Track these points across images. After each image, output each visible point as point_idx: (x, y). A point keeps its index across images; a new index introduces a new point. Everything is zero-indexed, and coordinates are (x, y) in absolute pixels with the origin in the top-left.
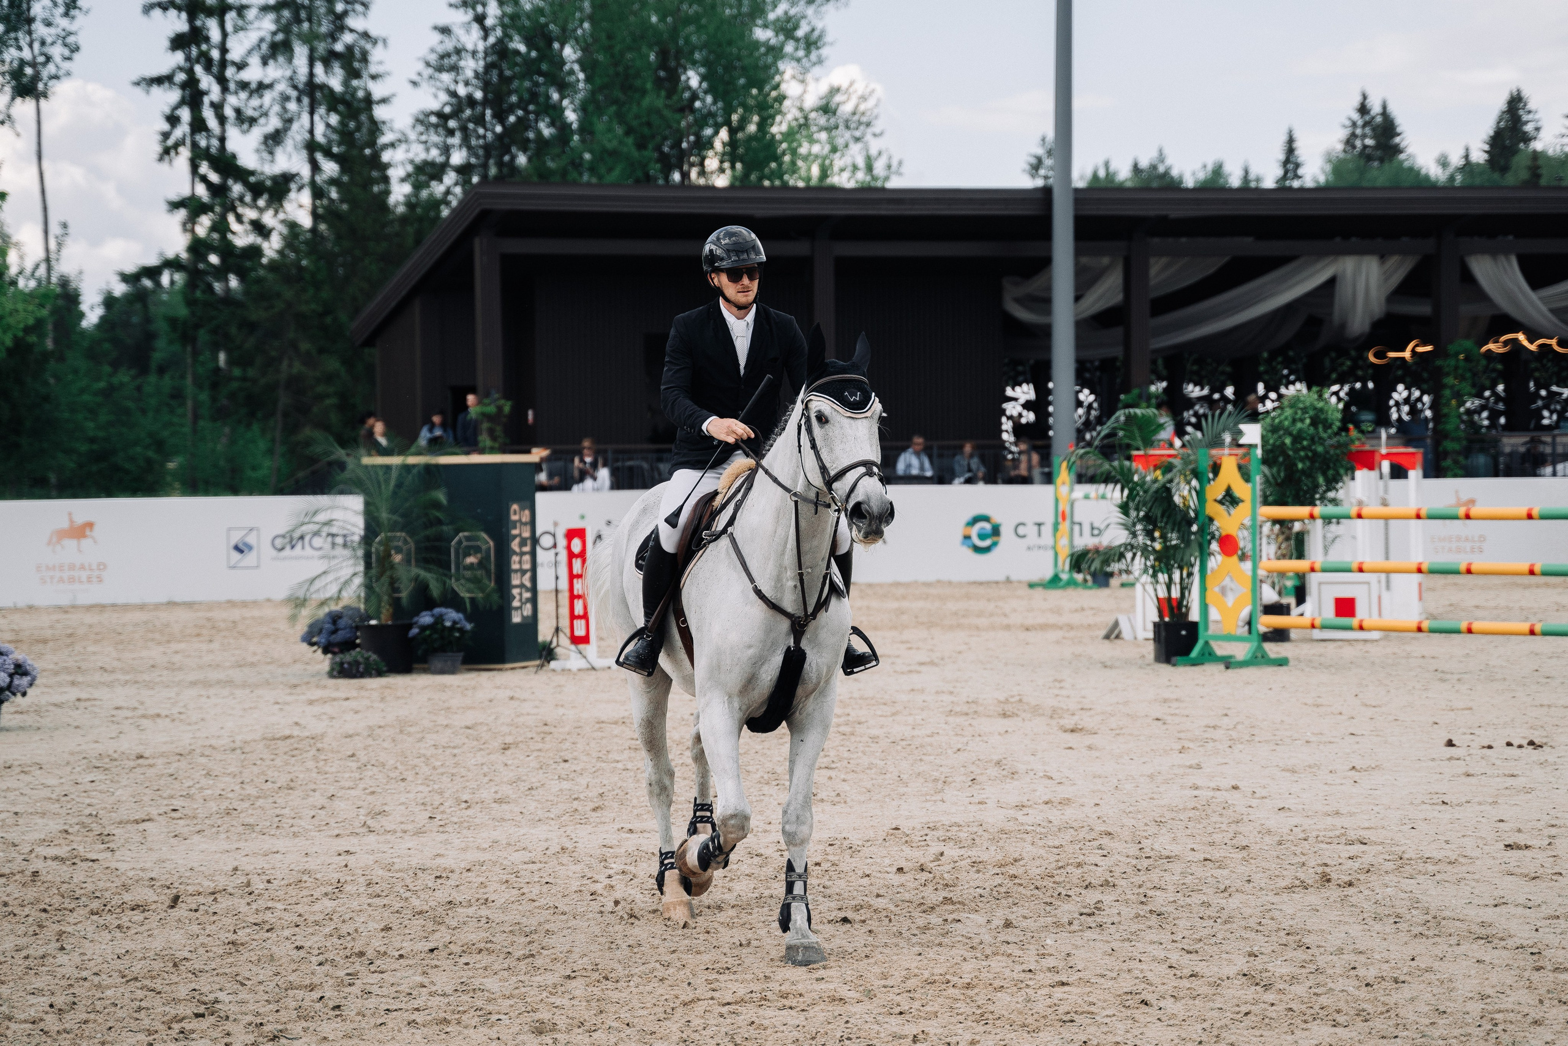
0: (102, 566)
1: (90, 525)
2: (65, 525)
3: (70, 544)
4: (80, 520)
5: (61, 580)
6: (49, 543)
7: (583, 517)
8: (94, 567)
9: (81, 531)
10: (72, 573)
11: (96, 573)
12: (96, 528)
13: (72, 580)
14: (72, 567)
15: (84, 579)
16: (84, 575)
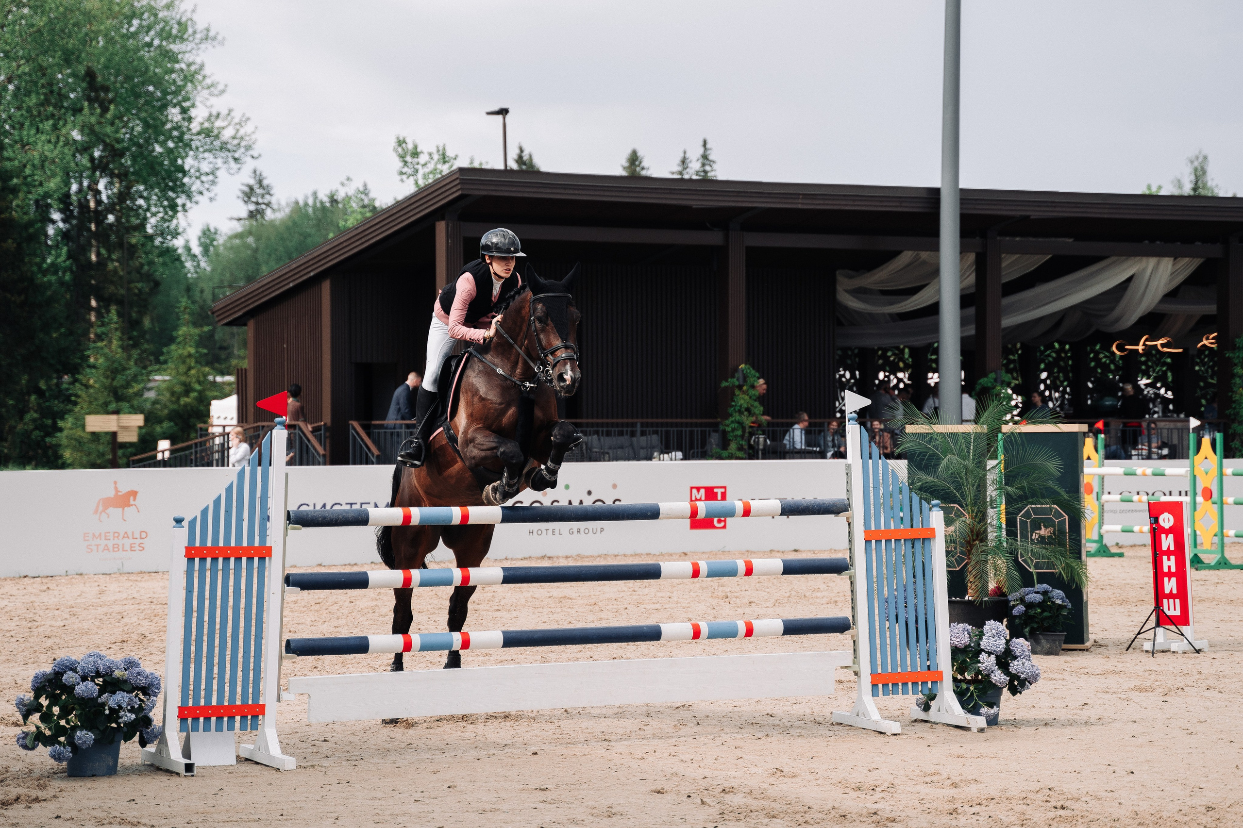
0: (144, 534)
1: (134, 494)
2: (111, 493)
3: (115, 512)
4: (124, 489)
5: (106, 549)
6: (96, 512)
7: (615, 486)
8: (137, 535)
9: (125, 500)
10: (116, 541)
11: (139, 541)
12: (138, 496)
13: (116, 548)
14: (116, 535)
15: (127, 547)
16: (127, 543)
